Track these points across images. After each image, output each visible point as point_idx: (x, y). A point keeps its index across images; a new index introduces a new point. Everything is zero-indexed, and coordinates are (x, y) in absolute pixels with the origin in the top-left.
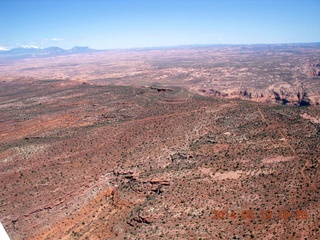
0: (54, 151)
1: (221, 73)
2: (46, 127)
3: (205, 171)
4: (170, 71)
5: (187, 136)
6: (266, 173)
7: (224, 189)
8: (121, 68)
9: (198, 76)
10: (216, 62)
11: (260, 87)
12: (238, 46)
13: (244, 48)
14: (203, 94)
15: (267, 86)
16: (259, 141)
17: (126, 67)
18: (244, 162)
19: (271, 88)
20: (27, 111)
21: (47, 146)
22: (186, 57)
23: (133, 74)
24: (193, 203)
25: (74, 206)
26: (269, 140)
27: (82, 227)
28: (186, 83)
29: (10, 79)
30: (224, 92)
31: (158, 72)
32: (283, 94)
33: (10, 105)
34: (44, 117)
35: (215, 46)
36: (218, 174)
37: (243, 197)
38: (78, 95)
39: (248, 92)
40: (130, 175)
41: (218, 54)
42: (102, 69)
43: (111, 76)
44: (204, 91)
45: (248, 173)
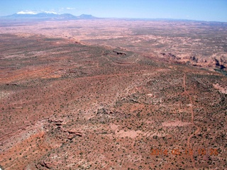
0: (15, 98)
1: (180, 42)
2: (30, 75)
3: (114, 127)
4: (143, 37)
5: (118, 94)
6: (159, 135)
7: (119, 146)
8: (110, 32)
9: (162, 42)
10: (180, 33)
11: (206, 55)
12: (199, 22)
13: (204, 23)
14: (162, 56)
15: (211, 54)
16: (170, 104)
17: (114, 32)
18: (148, 122)
19: (214, 56)
20: (24, 62)
21: (13, 93)
22: (159, 27)
23: (117, 37)
24: (88, 156)
25: (8, 145)
26: (178, 105)
27: (8, 162)
28: (153, 47)
29: (28, 35)
30: (179, 56)
31: (134, 37)
32: (222, 61)
33: (16, 56)
34: (30, 68)
35: (183, 21)
36: (122, 131)
37: (129, 156)
38: (64, 52)
39: (196, 58)
40: (59, 123)
41: (184, 27)
42: (97, 32)
43: (100, 38)
44: (164, 54)
45: (145, 134)
